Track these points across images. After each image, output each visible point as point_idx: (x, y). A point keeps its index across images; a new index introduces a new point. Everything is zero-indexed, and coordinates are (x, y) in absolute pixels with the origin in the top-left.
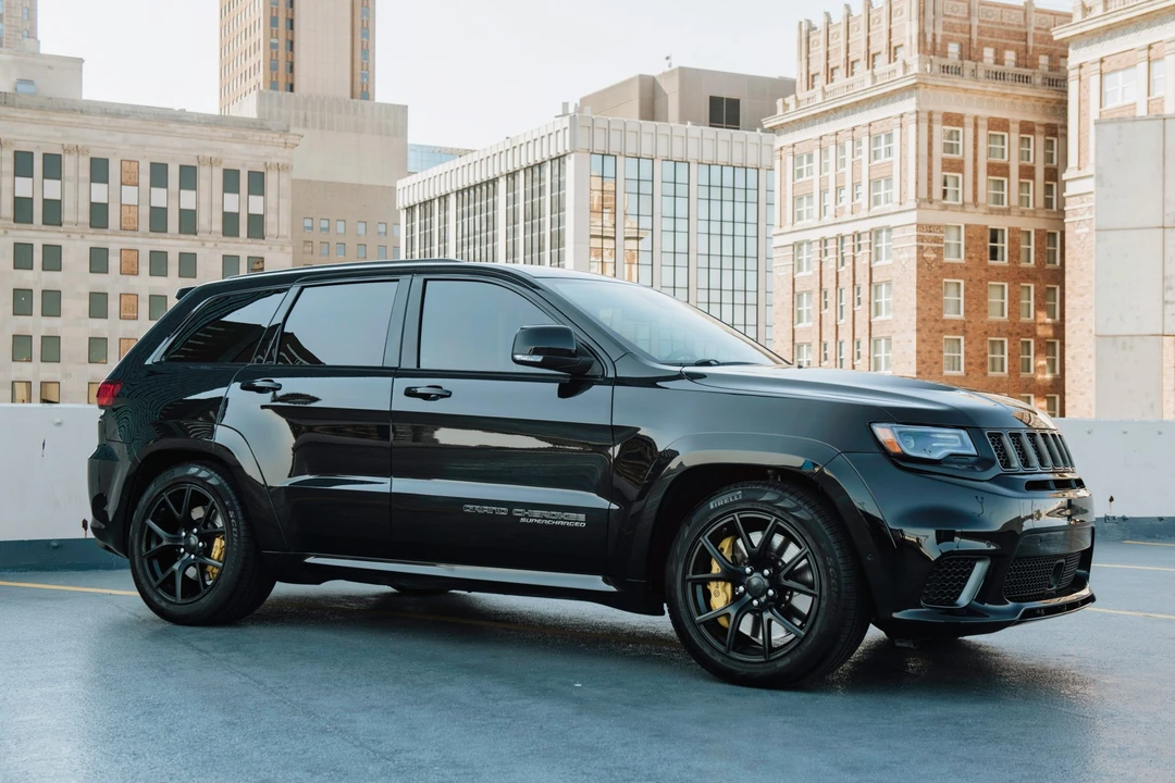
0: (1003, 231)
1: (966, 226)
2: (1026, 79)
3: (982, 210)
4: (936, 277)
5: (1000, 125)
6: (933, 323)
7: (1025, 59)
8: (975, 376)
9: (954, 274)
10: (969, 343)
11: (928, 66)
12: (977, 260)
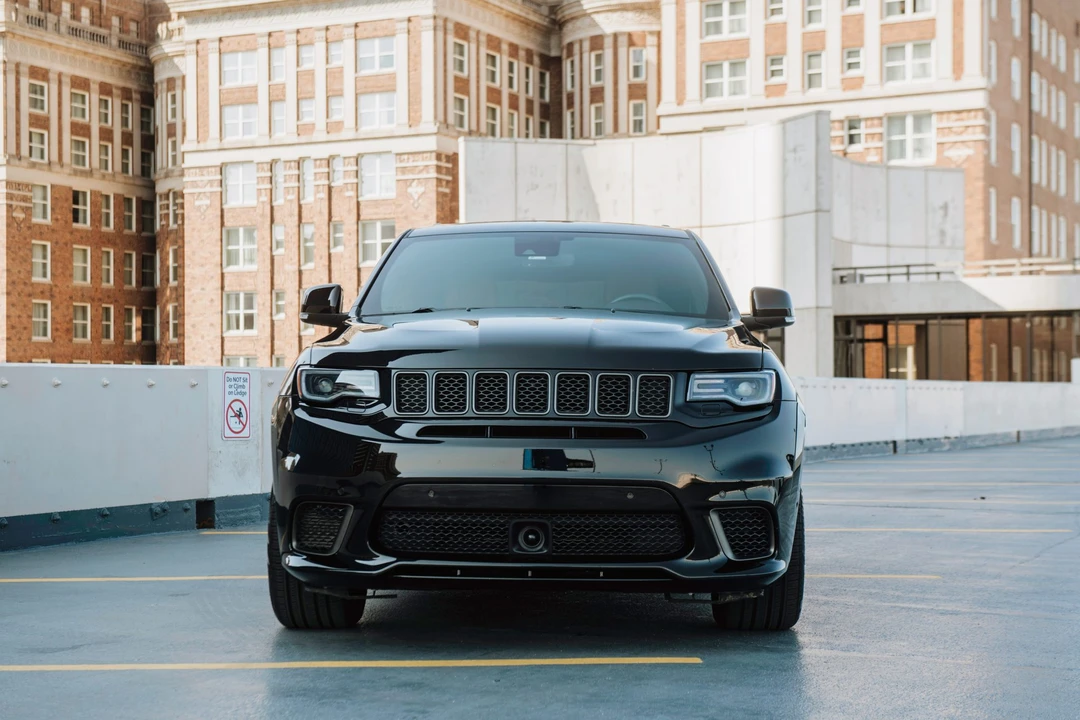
0: (84, 194)
1: (52, 186)
2: (102, 39)
3: (67, 170)
4: (25, 239)
5: (81, 83)
6: (22, 286)
7: (98, 17)
8: (61, 342)
9: (41, 236)
10: (55, 308)
11: (13, 15)
12: (62, 222)
